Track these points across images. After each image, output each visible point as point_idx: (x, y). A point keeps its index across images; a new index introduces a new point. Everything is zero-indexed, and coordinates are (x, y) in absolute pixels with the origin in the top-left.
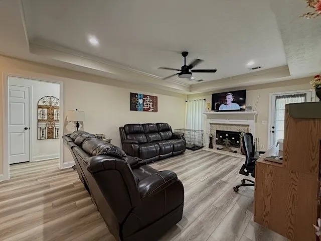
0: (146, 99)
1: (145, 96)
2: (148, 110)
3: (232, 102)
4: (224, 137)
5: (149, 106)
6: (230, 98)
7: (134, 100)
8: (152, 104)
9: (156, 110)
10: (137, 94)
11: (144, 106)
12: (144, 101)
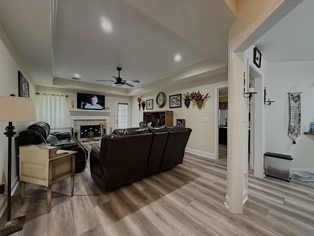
3: (97, 104)
4: (89, 131)
6: (95, 100)
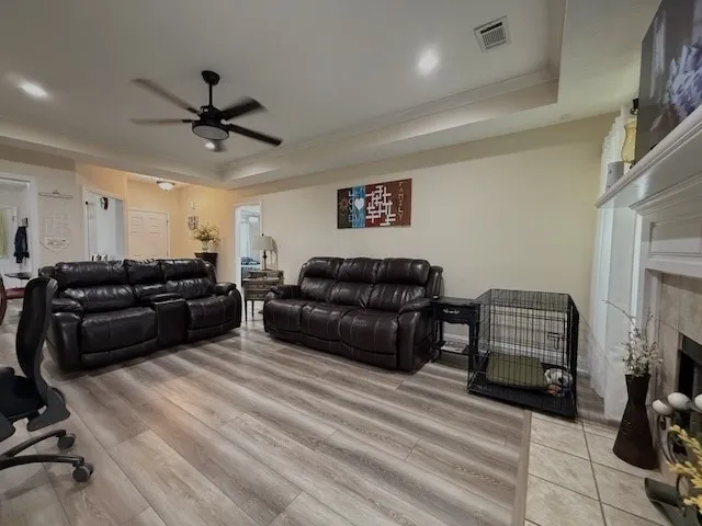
0: (373, 194)
1: (371, 188)
2: (378, 223)
5: (380, 212)
7: (344, 204)
8: (390, 203)
9: (404, 219)
10: (351, 189)
11: (368, 214)
12: (368, 200)
